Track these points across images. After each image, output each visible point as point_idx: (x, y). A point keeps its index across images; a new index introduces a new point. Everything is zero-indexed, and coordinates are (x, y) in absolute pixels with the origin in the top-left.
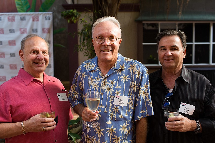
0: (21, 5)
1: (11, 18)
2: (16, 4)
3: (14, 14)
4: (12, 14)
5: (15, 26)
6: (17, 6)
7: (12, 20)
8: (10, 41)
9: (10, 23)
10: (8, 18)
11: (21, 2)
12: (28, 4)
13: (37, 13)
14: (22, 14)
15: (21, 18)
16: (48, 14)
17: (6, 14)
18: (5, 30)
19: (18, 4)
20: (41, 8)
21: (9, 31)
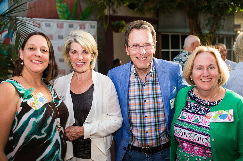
0: (63, 12)
1: (60, 25)
2: (58, 11)
3: (63, 21)
4: (60, 21)
5: (63, 32)
6: (59, 13)
7: (61, 26)
8: (59, 47)
9: (59, 29)
10: (57, 25)
11: (63, 10)
12: (69, 12)
13: (84, 21)
14: (71, 22)
15: (69, 25)
16: (93, 23)
17: (55, 21)
18: (54, 36)
19: (60, 11)
20: (81, 17)
21: (57, 38)
